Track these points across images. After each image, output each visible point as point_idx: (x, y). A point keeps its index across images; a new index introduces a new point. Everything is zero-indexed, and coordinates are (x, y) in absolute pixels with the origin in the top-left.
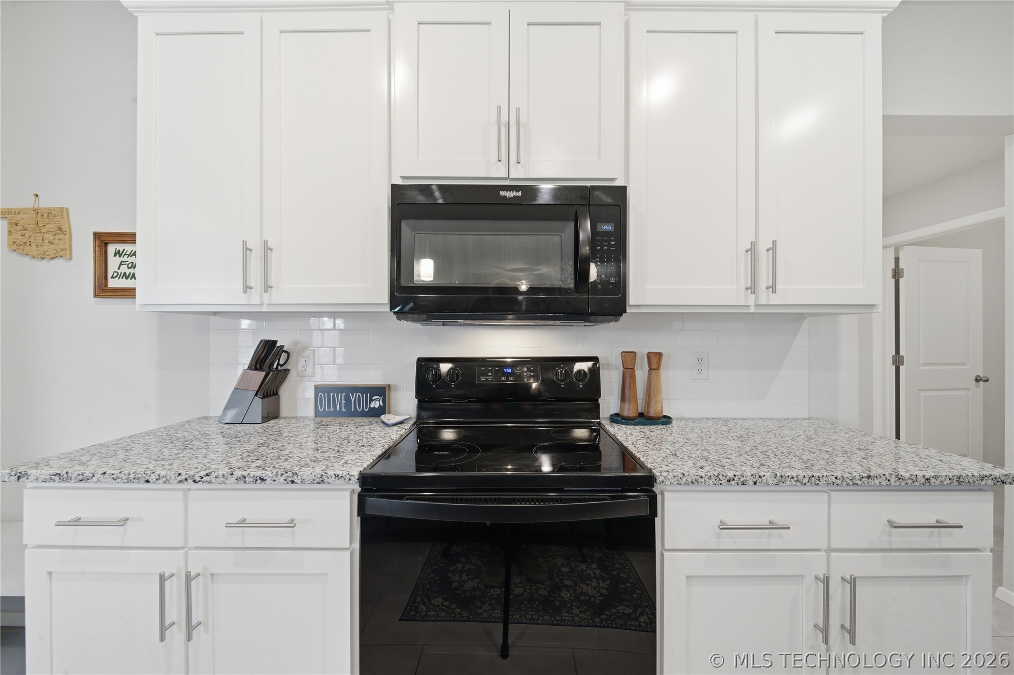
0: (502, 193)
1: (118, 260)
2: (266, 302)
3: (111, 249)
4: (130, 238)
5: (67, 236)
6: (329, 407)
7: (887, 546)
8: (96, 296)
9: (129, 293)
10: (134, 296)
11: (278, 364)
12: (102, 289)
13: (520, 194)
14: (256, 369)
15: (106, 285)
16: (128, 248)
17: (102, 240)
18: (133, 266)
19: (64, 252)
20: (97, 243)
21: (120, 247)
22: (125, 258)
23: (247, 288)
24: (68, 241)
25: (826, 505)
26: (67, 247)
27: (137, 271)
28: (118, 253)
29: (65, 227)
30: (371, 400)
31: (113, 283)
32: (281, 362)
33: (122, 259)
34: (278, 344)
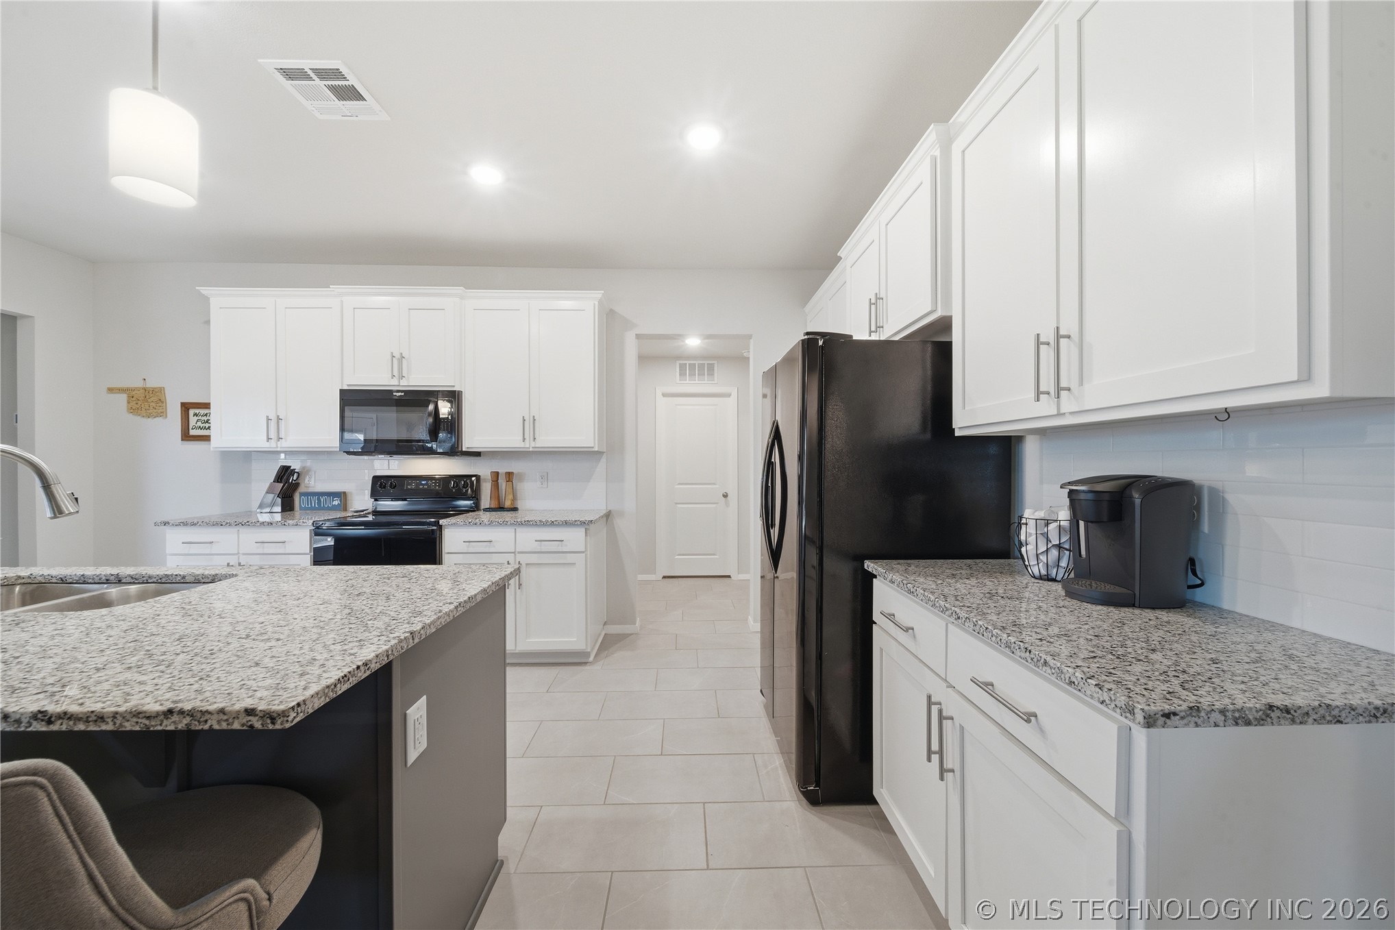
0: (394, 394)
1: (196, 418)
2: (279, 446)
3: (192, 412)
4: (207, 406)
5: (164, 404)
6: (308, 505)
7: (539, 550)
8: (182, 440)
9: (207, 438)
10: (210, 440)
11: (293, 480)
12: (186, 436)
13: (403, 394)
14: (278, 482)
15: (189, 434)
16: (203, 411)
17: (186, 407)
18: (207, 422)
19: (163, 414)
20: (183, 408)
21: (197, 411)
22: (200, 418)
23: (268, 439)
24: (164, 407)
25: (514, 534)
26: (164, 410)
27: (212, 425)
28: (195, 415)
29: (163, 399)
30: (333, 501)
31: (192, 432)
32: (295, 479)
33: (197, 418)
34: (291, 468)
